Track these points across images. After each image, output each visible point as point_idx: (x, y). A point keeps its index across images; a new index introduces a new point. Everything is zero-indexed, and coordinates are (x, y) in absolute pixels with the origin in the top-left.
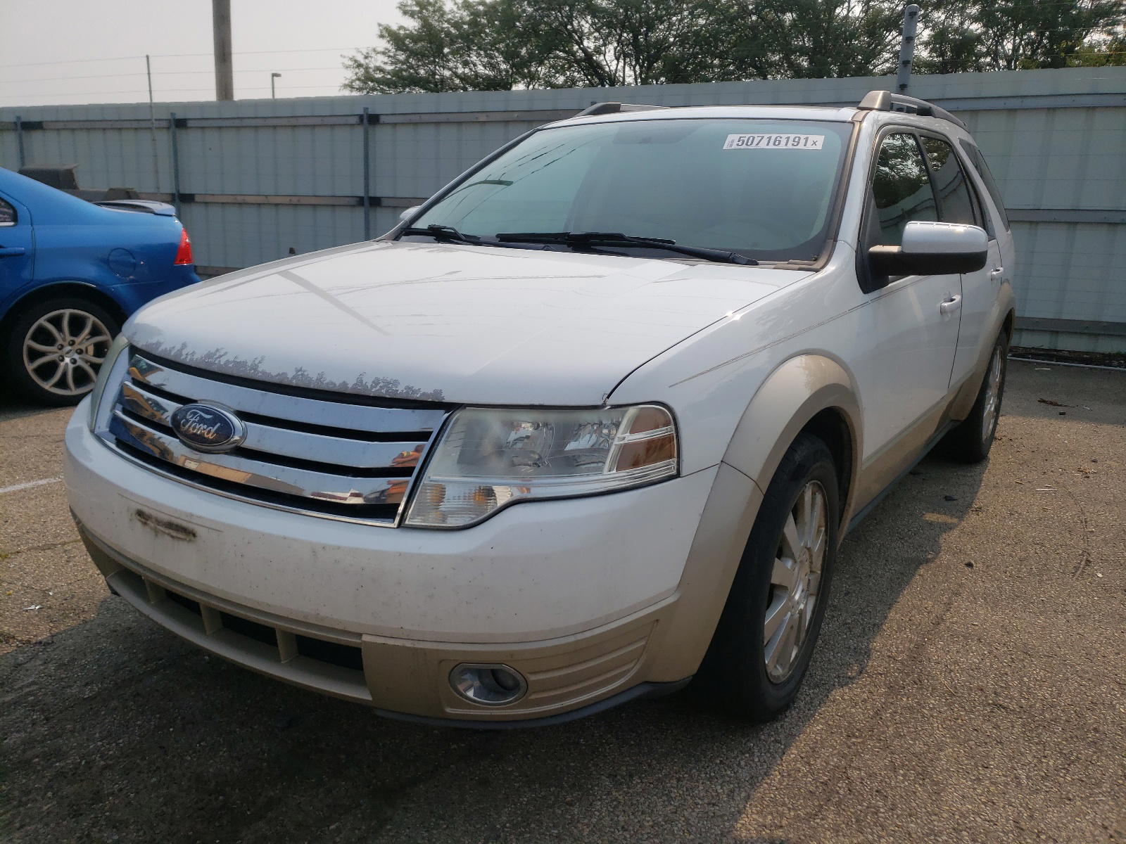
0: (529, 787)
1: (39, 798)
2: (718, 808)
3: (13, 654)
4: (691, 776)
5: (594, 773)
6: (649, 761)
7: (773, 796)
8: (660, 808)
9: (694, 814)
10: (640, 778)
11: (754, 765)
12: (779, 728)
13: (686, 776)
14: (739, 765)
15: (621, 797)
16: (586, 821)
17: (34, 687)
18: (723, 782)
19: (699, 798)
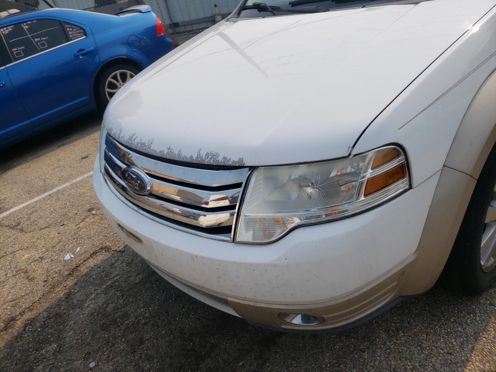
0: (340, 338)
1: (119, 342)
2: (453, 357)
3: (110, 258)
4: (435, 331)
5: (376, 328)
6: (409, 320)
7: (489, 347)
8: (416, 355)
9: (438, 361)
10: (403, 332)
11: (476, 323)
12: (493, 293)
13: (432, 331)
14: (466, 323)
15: (392, 347)
16: (372, 364)
17: (118, 277)
18: (457, 336)
19: (441, 349)
